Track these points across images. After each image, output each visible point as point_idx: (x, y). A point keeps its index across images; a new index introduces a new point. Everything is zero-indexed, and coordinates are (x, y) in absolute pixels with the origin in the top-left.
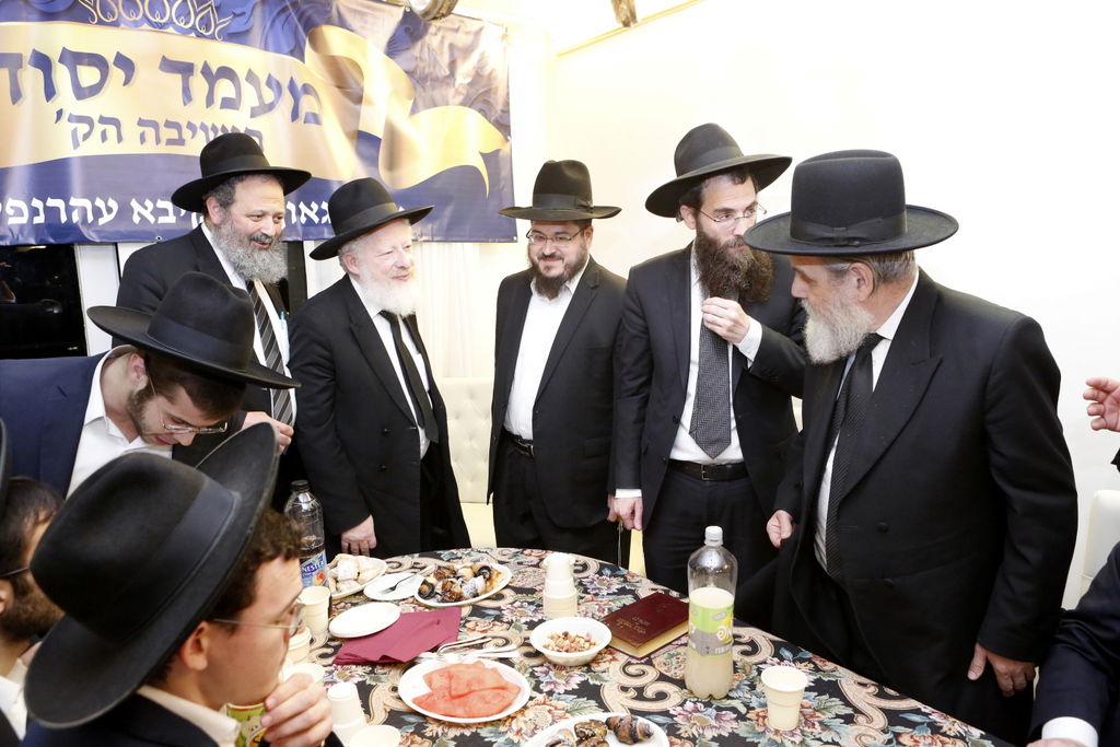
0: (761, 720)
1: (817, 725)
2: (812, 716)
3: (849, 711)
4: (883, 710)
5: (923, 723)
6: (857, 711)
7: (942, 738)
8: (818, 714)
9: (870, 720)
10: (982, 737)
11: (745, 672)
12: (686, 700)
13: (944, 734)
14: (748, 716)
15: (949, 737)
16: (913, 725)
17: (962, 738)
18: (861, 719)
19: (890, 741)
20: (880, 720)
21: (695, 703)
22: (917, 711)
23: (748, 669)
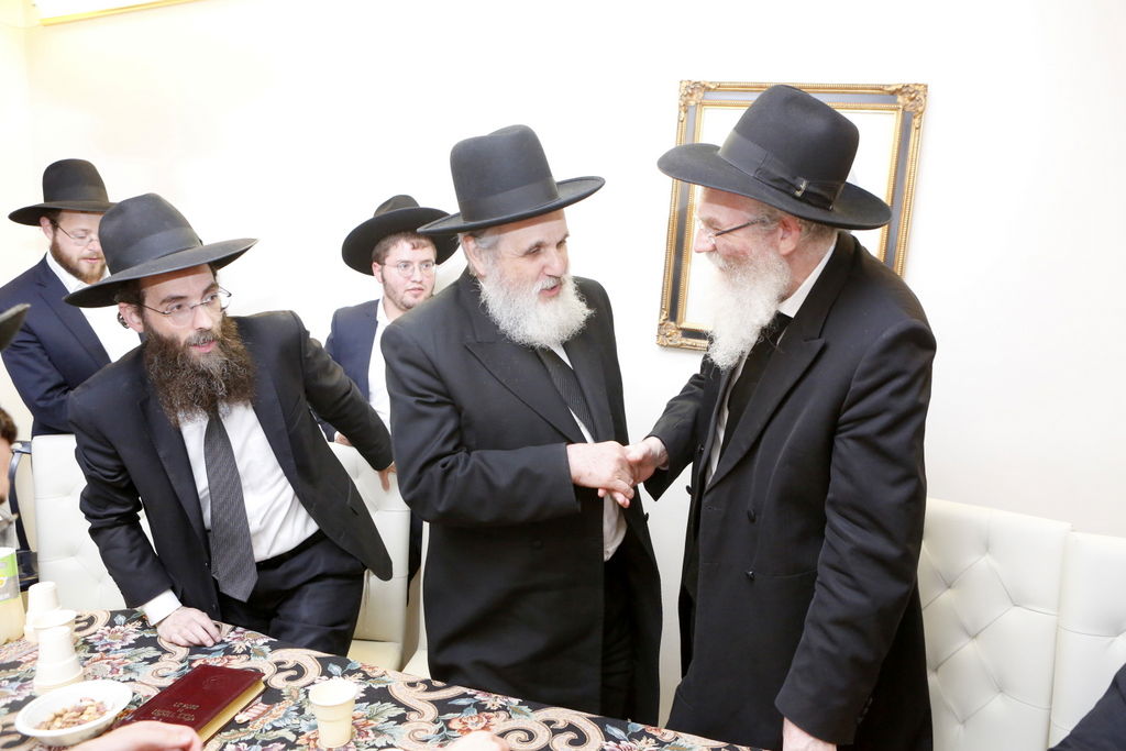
0: (312, 743)
1: (370, 732)
2: (365, 726)
3: (401, 711)
4: (433, 702)
5: (469, 705)
6: (409, 709)
7: (487, 714)
8: (371, 722)
9: (421, 714)
10: (520, 704)
11: (292, 698)
12: (225, 744)
13: (489, 711)
14: (298, 742)
15: (493, 711)
16: (460, 709)
17: (504, 708)
18: (412, 716)
19: (441, 730)
20: (431, 712)
21: (236, 744)
22: (464, 696)
23: (295, 694)
